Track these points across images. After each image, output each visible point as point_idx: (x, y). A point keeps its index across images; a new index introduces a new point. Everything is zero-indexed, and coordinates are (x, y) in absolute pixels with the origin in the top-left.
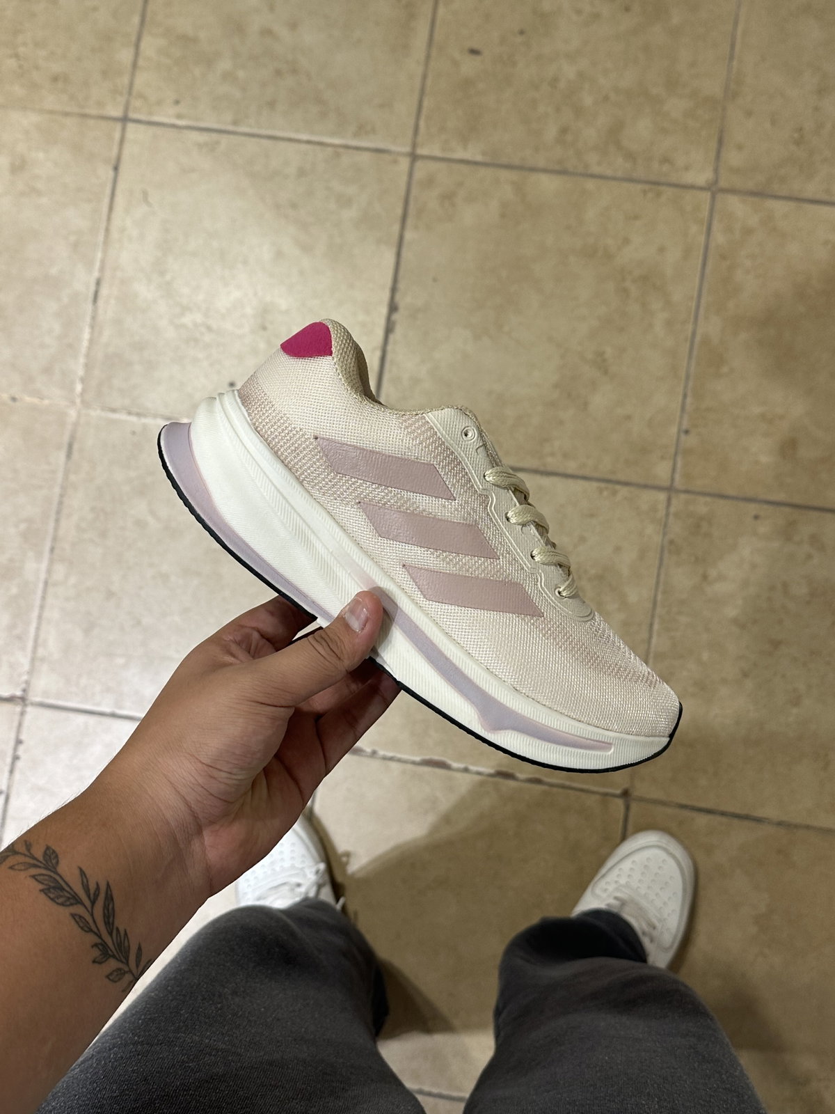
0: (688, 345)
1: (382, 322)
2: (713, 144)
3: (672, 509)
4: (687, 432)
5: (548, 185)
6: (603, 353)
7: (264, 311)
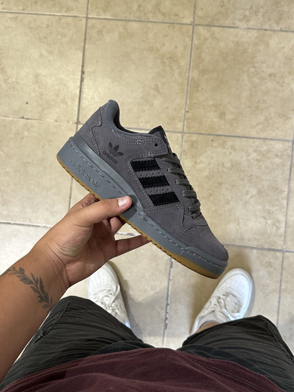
0: (187, 80)
1: (79, 78)
2: (193, 8)
3: (184, 139)
4: (188, 112)
5: (135, 26)
6: (158, 85)
7: (37, 76)
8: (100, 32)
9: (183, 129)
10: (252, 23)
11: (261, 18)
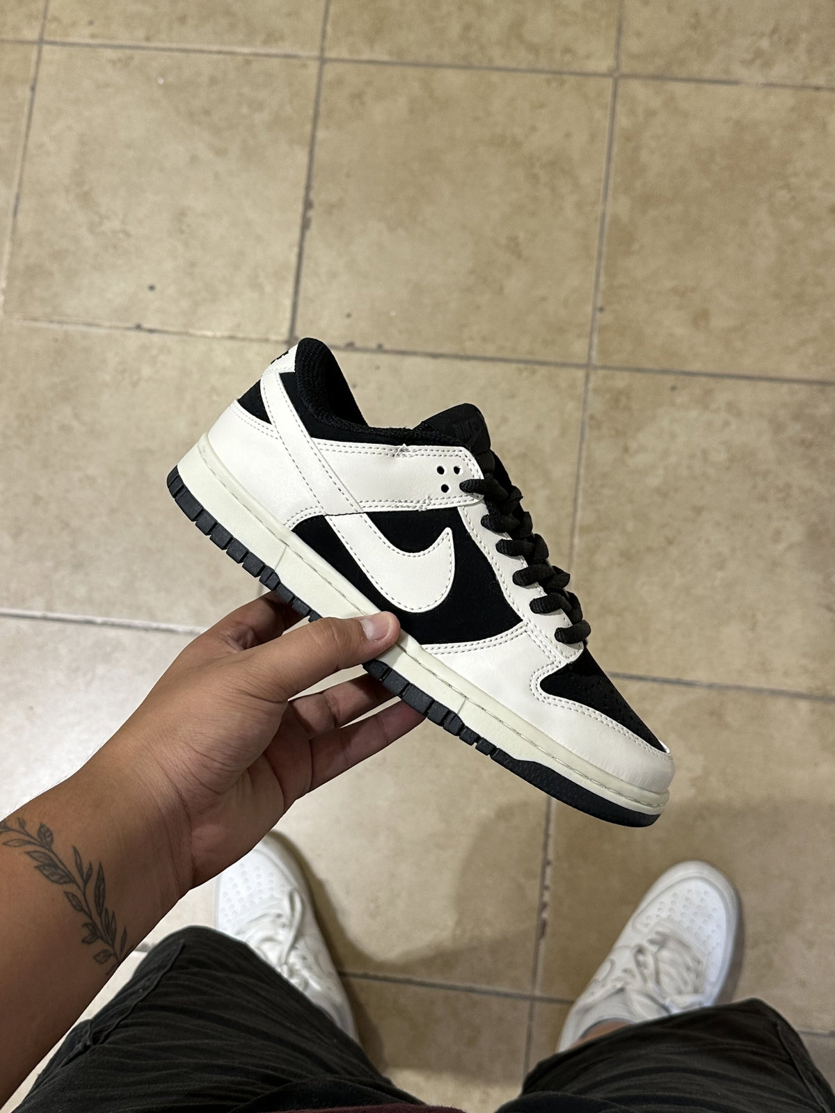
0: (598, 227)
1: (298, 220)
2: (613, 33)
3: (591, 385)
4: (601, 310)
5: (453, 80)
6: (516, 238)
7: (181, 215)
8: (357, 97)
9: (589, 357)
10: (779, 71)
11: (804, 58)
